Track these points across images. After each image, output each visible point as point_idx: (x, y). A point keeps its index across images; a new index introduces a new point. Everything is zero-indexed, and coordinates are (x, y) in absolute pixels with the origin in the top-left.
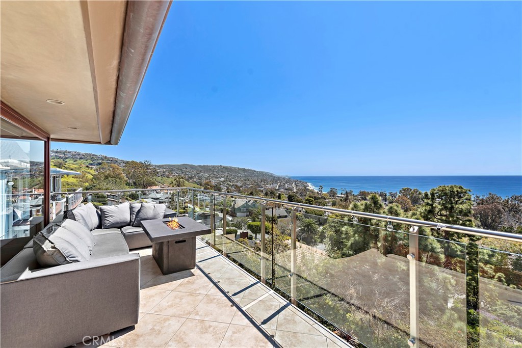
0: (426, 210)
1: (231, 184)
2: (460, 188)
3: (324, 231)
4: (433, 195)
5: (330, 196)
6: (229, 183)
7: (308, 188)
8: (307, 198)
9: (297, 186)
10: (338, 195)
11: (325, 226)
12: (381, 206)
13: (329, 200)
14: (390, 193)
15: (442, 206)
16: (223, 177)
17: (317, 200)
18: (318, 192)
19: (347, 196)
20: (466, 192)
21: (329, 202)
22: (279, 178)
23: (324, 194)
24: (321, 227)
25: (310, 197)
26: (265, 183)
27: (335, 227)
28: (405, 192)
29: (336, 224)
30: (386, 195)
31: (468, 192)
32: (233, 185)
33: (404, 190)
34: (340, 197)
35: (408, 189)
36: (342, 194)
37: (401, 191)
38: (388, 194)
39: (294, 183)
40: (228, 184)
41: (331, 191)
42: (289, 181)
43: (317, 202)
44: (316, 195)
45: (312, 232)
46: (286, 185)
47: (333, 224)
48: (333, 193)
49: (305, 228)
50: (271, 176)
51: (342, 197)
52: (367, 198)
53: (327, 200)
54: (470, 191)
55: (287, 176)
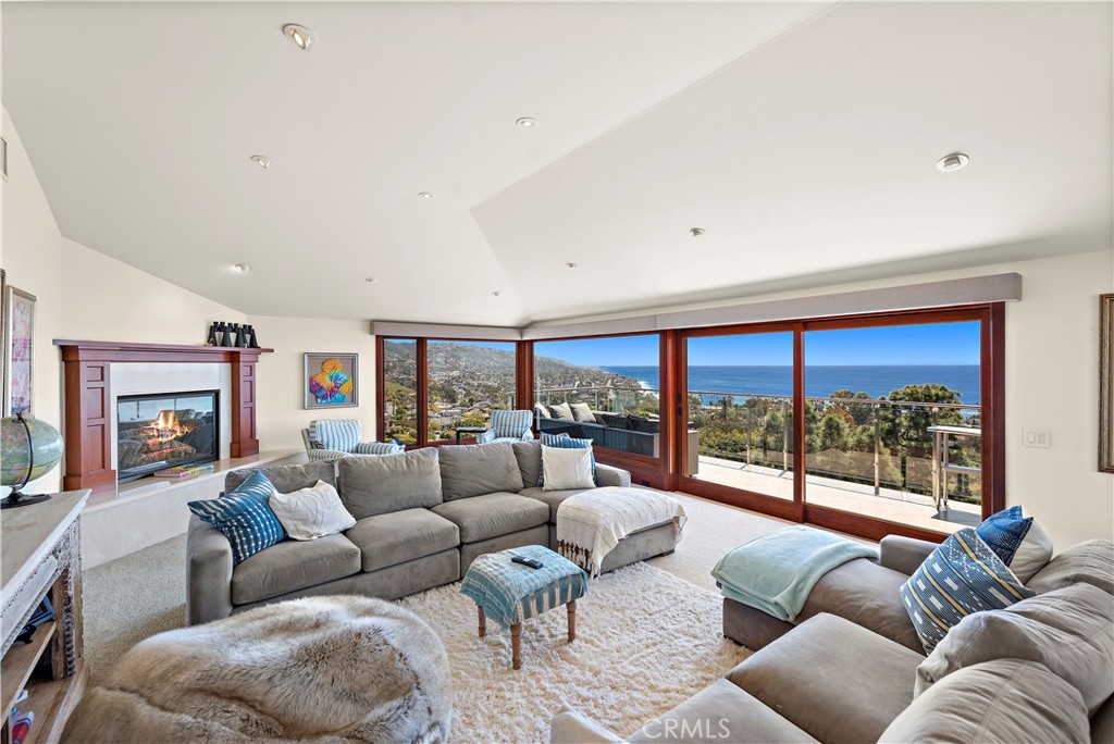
1: (476, 383)
2: (943, 389)
6: (470, 381)
15: (910, 422)
16: (457, 369)
19: (725, 409)
20: (951, 397)
22: (577, 371)
26: (547, 380)
31: (955, 396)
32: (479, 386)
33: (839, 395)
34: (710, 412)
40: (468, 384)
42: (598, 376)
46: (593, 385)
50: (561, 366)
51: (714, 411)
54: (958, 395)
55: (593, 367)
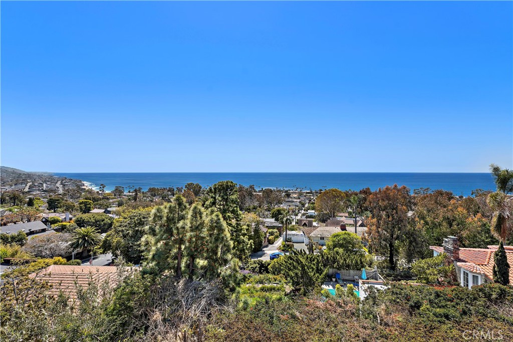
0: (211, 202)
2: (232, 182)
3: (108, 239)
4: (215, 189)
5: (115, 195)
7: (83, 187)
8: (81, 200)
9: (64, 185)
10: (125, 193)
11: (109, 233)
12: (185, 207)
13: (114, 200)
14: (177, 188)
15: (221, 198)
17: (97, 201)
18: (98, 192)
19: (136, 194)
20: (234, 186)
21: (113, 202)
23: (107, 194)
24: (104, 235)
25: (86, 199)
27: (122, 231)
28: (189, 186)
29: (124, 228)
30: (173, 191)
33: (189, 185)
34: (128, 196)
35: (191, 184)
36: (129, 192)
37: (186, 186)
38: (175, 189)
39: (59, 182)
41: (117, 189)
42: (51, 178)
43: (97, 204)
44: (96, 196)
45: (90, 244)
46: (44, 185)
47: (120, 229)
48: (118, 192)
49: (78, 241)
51: (130, 196)
52: (172, 200)
53: (111, 201)
55: (45, 173)
